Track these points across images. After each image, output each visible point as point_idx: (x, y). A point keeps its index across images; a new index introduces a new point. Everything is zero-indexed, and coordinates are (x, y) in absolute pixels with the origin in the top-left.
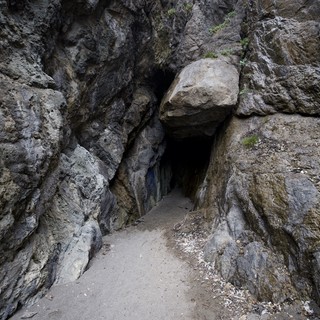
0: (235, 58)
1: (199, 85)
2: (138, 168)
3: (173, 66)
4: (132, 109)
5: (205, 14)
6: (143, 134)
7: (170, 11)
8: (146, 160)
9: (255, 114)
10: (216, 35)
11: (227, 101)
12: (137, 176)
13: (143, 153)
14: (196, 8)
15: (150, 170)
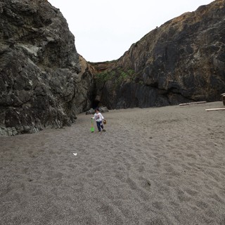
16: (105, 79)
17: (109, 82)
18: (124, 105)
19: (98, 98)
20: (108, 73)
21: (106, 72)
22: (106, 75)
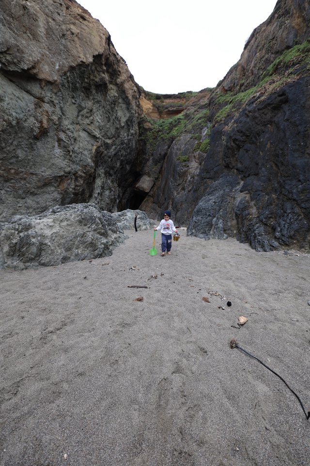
0: (154, 179)
1: (142, 186)
2: (124, 199)
3: (141, 173)
4: (127, 183)
5: (153, 161)
6: (128, 189)
7: (144, 156)
8: (127, 197)
9: (150, 196)
10: (153, 170)
11: (147, 191)
12: (124, 201)
13: (127, 195)
14: (151, 158)
15: (128, 200)
16: (174, 132)
17: (185, 138)
18: (240, 215)
19: (145, 183)
20: (187, 116)
21: (180, 116)
22: (179, 121)
